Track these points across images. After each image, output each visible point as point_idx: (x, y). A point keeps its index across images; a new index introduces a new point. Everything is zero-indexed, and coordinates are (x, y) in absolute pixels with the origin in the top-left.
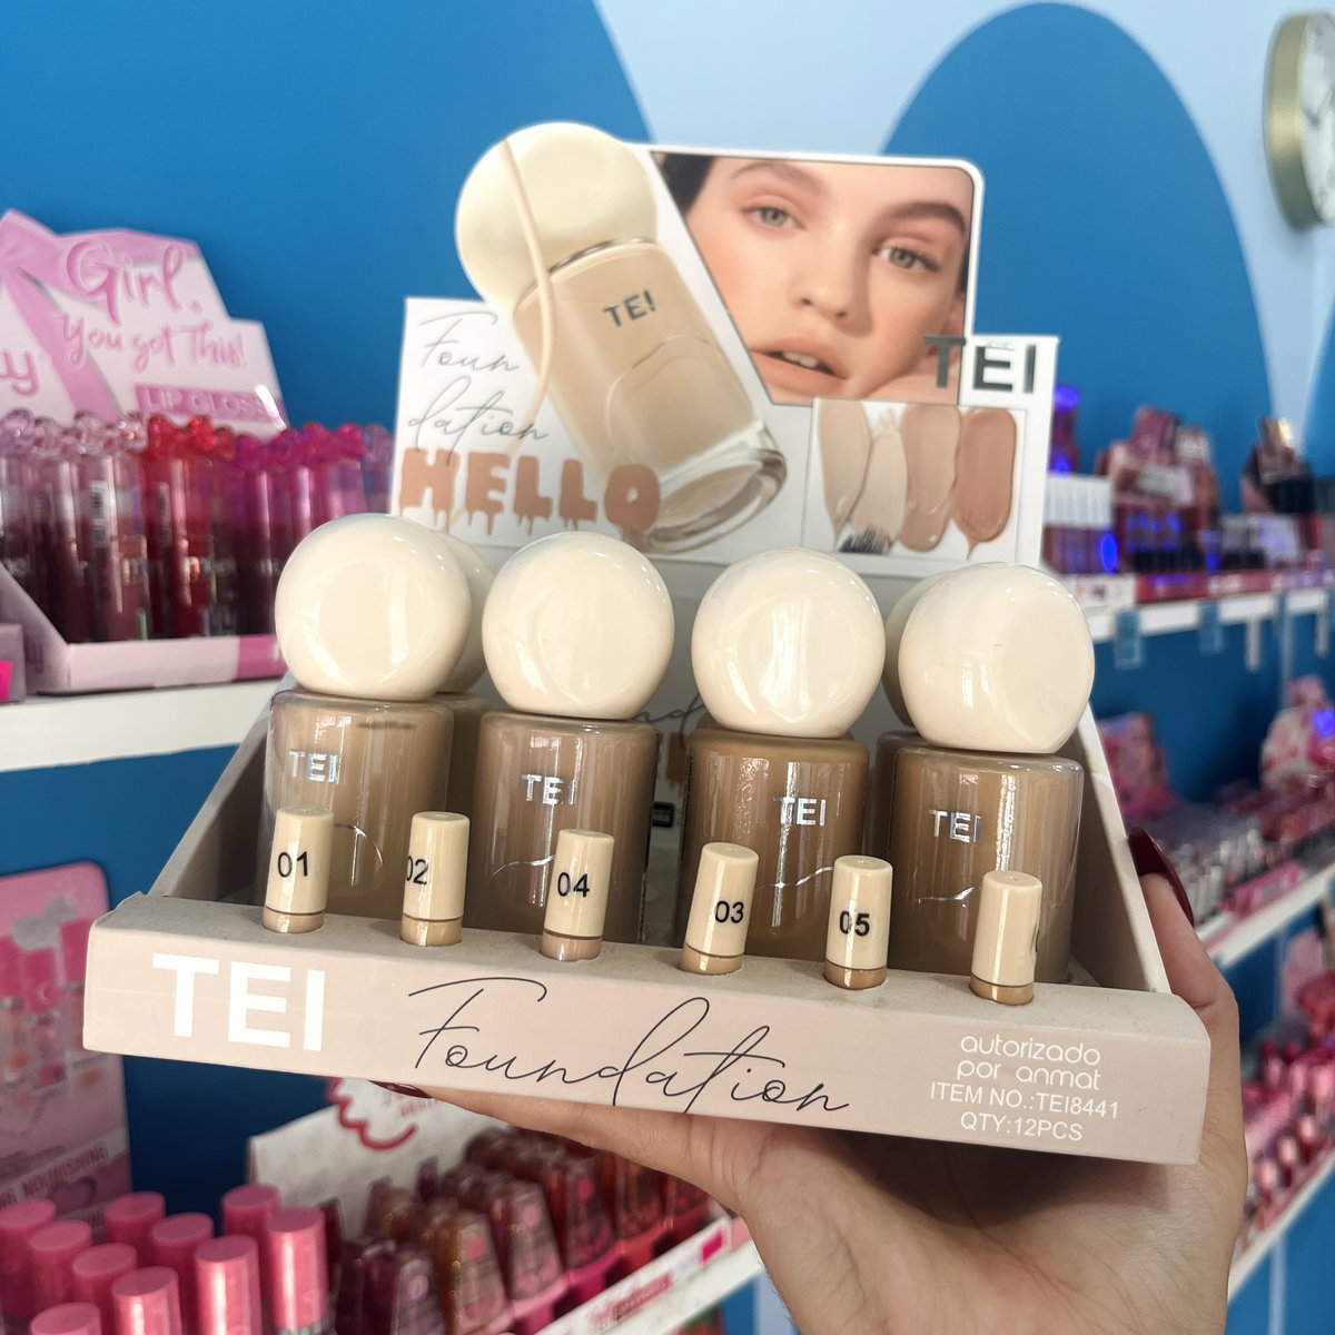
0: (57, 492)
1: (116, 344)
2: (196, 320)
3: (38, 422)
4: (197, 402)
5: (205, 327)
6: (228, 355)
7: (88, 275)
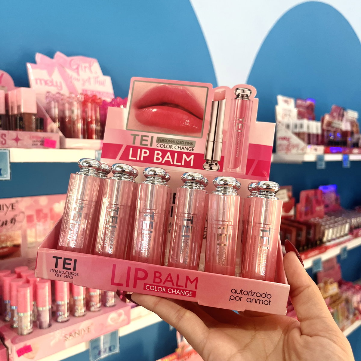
0: (65, 110)
1: (79, 80)
2: (96, 76)
4: (95, 93)
7: (74, 65)
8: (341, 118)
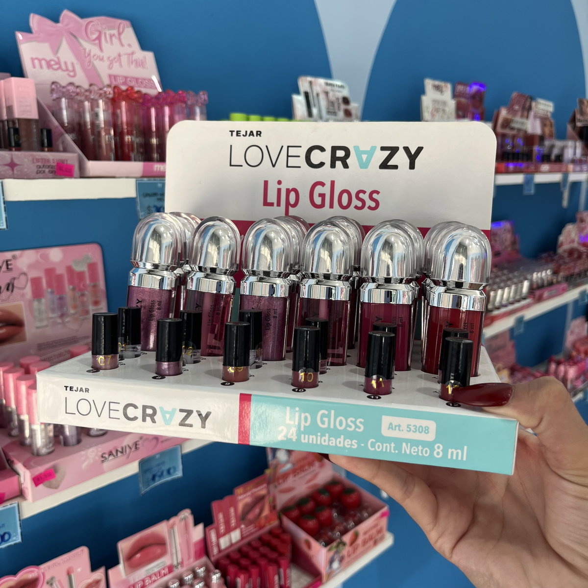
0: (84, 112)
1: (102, 59)
2: (129, 50)
3: (78, 87)
4: (130, 81)
5: (133, 53)
6: (141, 64)
7: (92, 33)
8: (526, 113)
